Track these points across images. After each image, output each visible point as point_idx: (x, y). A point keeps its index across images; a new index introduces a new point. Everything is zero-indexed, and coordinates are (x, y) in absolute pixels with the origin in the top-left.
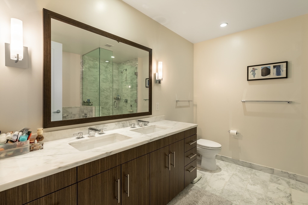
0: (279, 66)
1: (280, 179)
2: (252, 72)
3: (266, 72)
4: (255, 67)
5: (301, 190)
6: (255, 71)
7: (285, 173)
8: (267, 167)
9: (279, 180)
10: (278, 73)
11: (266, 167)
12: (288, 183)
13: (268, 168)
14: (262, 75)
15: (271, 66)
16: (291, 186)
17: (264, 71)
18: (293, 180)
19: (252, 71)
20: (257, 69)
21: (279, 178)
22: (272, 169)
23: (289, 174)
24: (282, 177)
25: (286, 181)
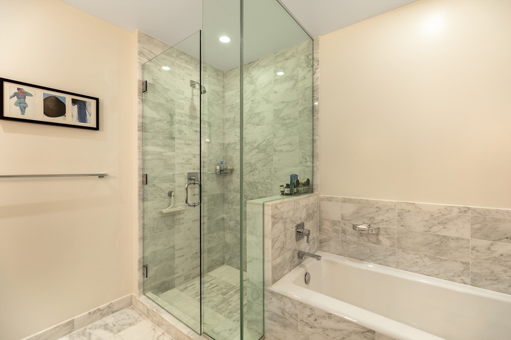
0: (84, 103)
1: (91, 331)
2: (15, 99)
3: (55, 107)
4: (25, 88)
5: (130, 325)
6: (25, 98)
7: (95, 312)
8: (58, 326)
9: (90, 334)
10: (82, 116)
11: (56, 328)
12: (106, 327)
13: (61, 325)
14: (46, 113)
15: (68, 99)
16: (115, 329)
17: (51, 105)
18: (108, 315)
19: (15, 94)
20: (30, 95)
21: (88, 331)
22: (68, 322)
23: (101, 310)
24: (90, 326)
25: (100, 327)
